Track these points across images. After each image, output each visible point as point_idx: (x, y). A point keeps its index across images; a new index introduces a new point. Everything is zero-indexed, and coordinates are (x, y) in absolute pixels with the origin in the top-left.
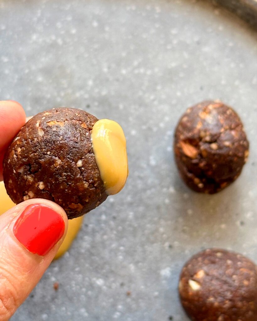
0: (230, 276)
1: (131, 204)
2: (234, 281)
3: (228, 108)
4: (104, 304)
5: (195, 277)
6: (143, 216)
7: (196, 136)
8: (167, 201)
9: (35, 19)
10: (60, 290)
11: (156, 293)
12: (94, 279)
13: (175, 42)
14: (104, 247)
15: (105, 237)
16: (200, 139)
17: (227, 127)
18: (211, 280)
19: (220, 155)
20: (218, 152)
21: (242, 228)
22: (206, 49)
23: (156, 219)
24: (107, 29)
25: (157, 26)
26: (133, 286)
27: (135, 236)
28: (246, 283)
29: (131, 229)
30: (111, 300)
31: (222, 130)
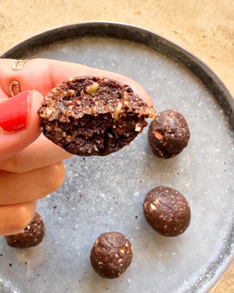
0: (173, 205)
1: (122, 158)
2: (175, 208)
3: (181, 115)
4: (104, 206)
5: (154, 202)
6: (128, 165)
7: (163, 129)
8: (141, 158)
9: (83, 59)
10: (82, 197)
11: (131, 204)
12: (100, 194)
13: (153, 77)
14: (107, 179)
15: (108, 173)
16: (165, 131)
17: (181, 126)
18: (163, 206)
19: (175, 140)
20: (175, 138)
21: (177, 176)
22: (169, 83)
23: (134, 167)
24: (119, 67)
25: (145, 68)
26: (119, 199)
27: (123, 175)
28: (181, 209)
29: (121, 171)
30: (108, 205)
31: (178, 127)
